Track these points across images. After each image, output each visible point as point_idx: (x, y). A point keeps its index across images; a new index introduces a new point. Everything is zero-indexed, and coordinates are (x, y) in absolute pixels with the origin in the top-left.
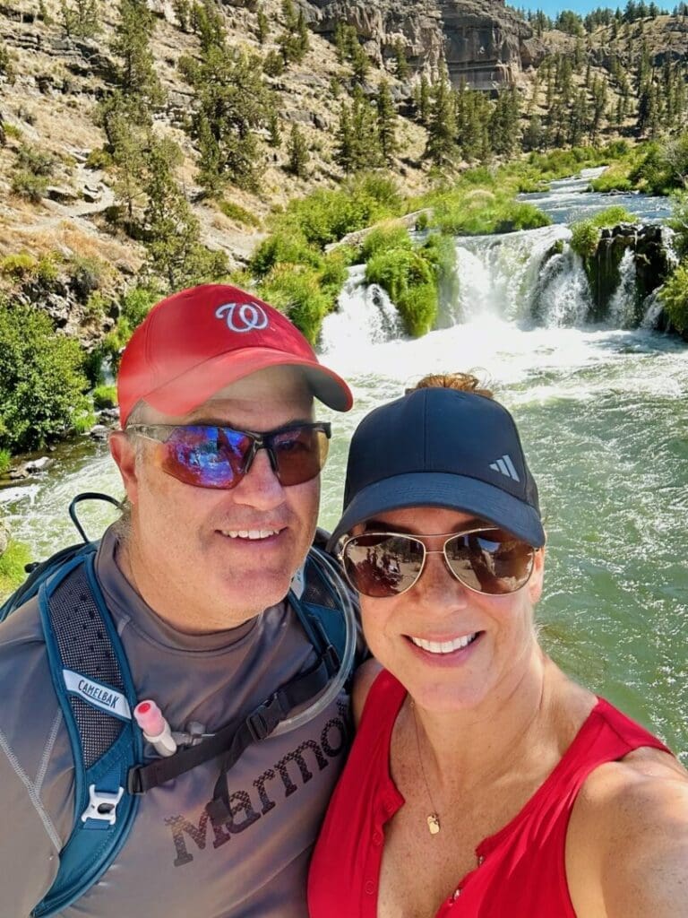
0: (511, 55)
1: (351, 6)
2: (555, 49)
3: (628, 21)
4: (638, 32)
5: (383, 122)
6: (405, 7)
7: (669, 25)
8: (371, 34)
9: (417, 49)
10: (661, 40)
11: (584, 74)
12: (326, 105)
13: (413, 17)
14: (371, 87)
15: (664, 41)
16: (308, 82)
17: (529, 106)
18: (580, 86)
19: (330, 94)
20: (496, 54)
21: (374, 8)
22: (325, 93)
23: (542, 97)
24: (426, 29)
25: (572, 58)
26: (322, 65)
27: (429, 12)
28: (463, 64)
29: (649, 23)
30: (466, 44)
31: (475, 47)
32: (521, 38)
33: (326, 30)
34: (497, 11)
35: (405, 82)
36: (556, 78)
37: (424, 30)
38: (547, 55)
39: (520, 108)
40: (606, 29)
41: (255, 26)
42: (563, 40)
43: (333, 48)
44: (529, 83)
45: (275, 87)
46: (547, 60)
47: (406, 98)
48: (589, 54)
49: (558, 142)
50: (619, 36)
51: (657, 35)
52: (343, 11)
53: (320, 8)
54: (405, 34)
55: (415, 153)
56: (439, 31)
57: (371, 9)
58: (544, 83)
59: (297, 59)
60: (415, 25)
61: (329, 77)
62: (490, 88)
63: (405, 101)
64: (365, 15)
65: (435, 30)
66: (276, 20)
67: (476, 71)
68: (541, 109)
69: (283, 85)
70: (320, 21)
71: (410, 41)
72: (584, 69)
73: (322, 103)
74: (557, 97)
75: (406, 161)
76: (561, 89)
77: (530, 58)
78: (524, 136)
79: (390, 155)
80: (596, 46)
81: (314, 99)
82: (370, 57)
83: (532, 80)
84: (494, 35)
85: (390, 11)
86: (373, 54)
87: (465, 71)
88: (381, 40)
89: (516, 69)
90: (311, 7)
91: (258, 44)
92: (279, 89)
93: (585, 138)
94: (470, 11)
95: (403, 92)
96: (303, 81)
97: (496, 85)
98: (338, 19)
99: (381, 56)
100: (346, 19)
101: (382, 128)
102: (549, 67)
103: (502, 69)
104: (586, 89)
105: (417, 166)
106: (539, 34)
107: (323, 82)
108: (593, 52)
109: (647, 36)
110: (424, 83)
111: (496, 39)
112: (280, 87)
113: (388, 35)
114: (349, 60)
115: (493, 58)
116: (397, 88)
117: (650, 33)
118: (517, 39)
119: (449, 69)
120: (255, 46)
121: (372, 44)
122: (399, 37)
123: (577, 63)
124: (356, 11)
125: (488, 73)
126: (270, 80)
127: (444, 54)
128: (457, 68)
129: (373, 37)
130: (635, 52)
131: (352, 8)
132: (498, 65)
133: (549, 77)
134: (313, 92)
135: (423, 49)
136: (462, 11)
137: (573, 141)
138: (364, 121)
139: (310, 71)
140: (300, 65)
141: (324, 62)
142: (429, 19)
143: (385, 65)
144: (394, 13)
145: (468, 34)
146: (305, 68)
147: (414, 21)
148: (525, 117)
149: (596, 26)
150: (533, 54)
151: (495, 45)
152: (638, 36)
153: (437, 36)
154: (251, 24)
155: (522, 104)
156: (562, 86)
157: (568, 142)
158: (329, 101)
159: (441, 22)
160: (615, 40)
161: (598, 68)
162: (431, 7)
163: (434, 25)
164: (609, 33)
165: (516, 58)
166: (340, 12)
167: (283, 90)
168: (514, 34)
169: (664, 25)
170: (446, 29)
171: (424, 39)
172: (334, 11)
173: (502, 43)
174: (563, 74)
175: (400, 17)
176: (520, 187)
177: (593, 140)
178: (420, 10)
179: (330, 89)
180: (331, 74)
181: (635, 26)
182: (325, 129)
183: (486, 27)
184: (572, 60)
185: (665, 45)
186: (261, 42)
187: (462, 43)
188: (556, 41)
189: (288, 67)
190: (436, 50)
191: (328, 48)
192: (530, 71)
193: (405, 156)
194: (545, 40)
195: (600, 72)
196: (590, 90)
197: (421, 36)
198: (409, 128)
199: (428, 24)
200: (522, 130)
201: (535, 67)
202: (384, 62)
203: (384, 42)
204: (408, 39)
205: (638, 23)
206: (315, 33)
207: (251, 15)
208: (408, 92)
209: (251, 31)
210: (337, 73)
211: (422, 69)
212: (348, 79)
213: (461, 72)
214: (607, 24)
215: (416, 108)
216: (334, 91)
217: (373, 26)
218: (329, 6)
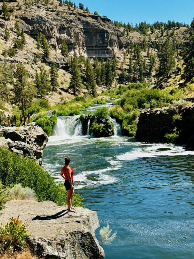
0: (114, 44)
1: (44, 25)
2: (135, 40)
3: (168, 29)
4: (172, 34)
5: (53, 75)
6: (67, 24)
7: (185, 31)
8: (52, 36)
9: (73, 40)
10: (182, 38)
11: (147, 51)
12: (32, 67)
13: (71, 28)
14: (50, 59)
15: (183, 38)
16: (25, 57)
17: (121, 65)
18: (145, 57)
19: (34, 62)
20: (107, 43)
21: (53, 26)
22: (32, 62)
23: (128, 61)
24: (76, 33)
25: (141, 45)
26: (31, 50)
27: (78, 26)
28: (93, 46)
29: (177, 30)
30: (94, 39)
31: (98, 41)
32: (118, 37)
33: (33, 34)
34: (108, 26)
35: (65, 57)
36: (134, 53)
37: (75, 33)
38: (131, 43)
39: (117, 65)
40: (159, 31)
41: (4, 34)
42: (138, 36)
43: (36, 42)
44: (122, 55)
45: (12, 61)
46: (130, 46)
47: (65, 63)
48: (150, 43)
49: (134, 80)
50: (164, 35)
51: (180, 36)
52: (40, 27)
53: (31, 26)
54: (67, 35)
55: (66, 86)
56: (82, 33)
57: (52, 26)
58: (129, 55)
59: (21, 48)
60: (72, 31)
61: (33, 55)
62: (105, 57)
63: (64, 64)
64: (49, 29)
65: (80, 33)
66: (12, 30)
67: (98, 50)
68: (127, 66)
69: (15, 61)
70: (30, 30)
71: (69, 37)
72: (147, 49)
73: (30, 66)
74: (134, 61)
75: (62, 89)
76: (136, 58)
77: (123, 44)
78: (119, 77)
79: (55, 87)
80: (153, 39)
81: (27, 64)
82: (51, 44)
83: (124, 53)
84: (106, 36)
85: (61, 26)
86: (53, 43)
87: (94, 50)
88: (57, 37)
89: (116, 50)
90: (27, 25)
91: (5, 42)
92: (14, 62)
93: (146, 79)
94: (95, 26)
95: (64, 60)
96: (23, 57)
97: (107, 56)
98: (38, 30)
99: (56, 43)
100: (41, 30)
101: (52, 78)
102: (131, 48)
103: (110, 49)
104: (147, 58)
105: (66, 91)
106: (128, 34)
107: (31, 57)
108: (151, 42)
109: (176, 36)
110: (75, 55)
111: (107, 37)
112: (14, 61)
113: (60, 35)
114: (42, 47)
115: (106, 45)
116: (62, 59)
117: (177, 35)
118: (117, 37)
119: (86, 49)
120: (4, 43)
121: (52, 39)
122: (64, 36)
123: (144, 47)
124: (45, 27)
125: (103, 51)
126: (10, 59)
127: (84, 43)
128: (90, 49)
129: (53, 37)
130: (171, 42)
131: (44, 26)
132: (108, 48)
133: (131, 52)
134: (27, 62)
135: (75, 41)
136: (92, 26)
137: (141, 80)
138: (44, 77)
139: (26, 53)
140: (22, 50)
141: (32, 49)
142: (78, 29)
143: (59, 47)
144: (62, 27)
145: (95, 35)
146: (24, 52)
147: (71, 30)
148: (120, 69)
149: (155, 30)
150: (124, 43)
151: (106, 40)
152: (172, 36)
153: (81, 35)
154: (2, 33)
155: (118, 64)
156: (136, 56)
157: (138, 80)
158: (33, 65)
159: (83, 30)
160: (162, 37)
161: (153, 49)
162: (78, 24)
163: (80, 31)
164: (160, 34)
165: (116, 45)
166: (39, 28)
167: (15, 62)
168: (115, 35)
169: (183, 32)
170: (85, 33)
171: (75, 37)
172: (36, 27)
173: (109, 39)
174: (137, 52)
175: (65, 28)
176: (97, 102)
177: (149, 80)
178: (73, 26)
179: (33, 60)
180: (34, 54)
181: (171, 31)
182: (31, 76)
183: (102, 33)
184: (142, 45)
185: (184, 40)
186: (6, 41)
187: (92, 38)
188: (135, 37)
189: (17, 51)
190: (81, 41)
191: (34, 42)
192: (123, 50)
193: (62, 87)
194: (130, 37)
195: (154, 51)
196: (149, 59)
197: (74, 36)
198: (66, 75)
199: (77, 31)
200: (118, 75)
201: (125, 48)
202: (58, 45)
203: (58, 38)
204: (68, 37)
205: (172, 30)
206: (28, 35)
207: (2, 29)
208: (66, 60)
209: (2, 36)
210: (37, 53)
211: (75, 49)
212: (41, 56)
213: (92, 50)
214: (159, 30)
215: (69, 67)
216: (35, 62)
217: (53, 33)
218: (35, 25)
